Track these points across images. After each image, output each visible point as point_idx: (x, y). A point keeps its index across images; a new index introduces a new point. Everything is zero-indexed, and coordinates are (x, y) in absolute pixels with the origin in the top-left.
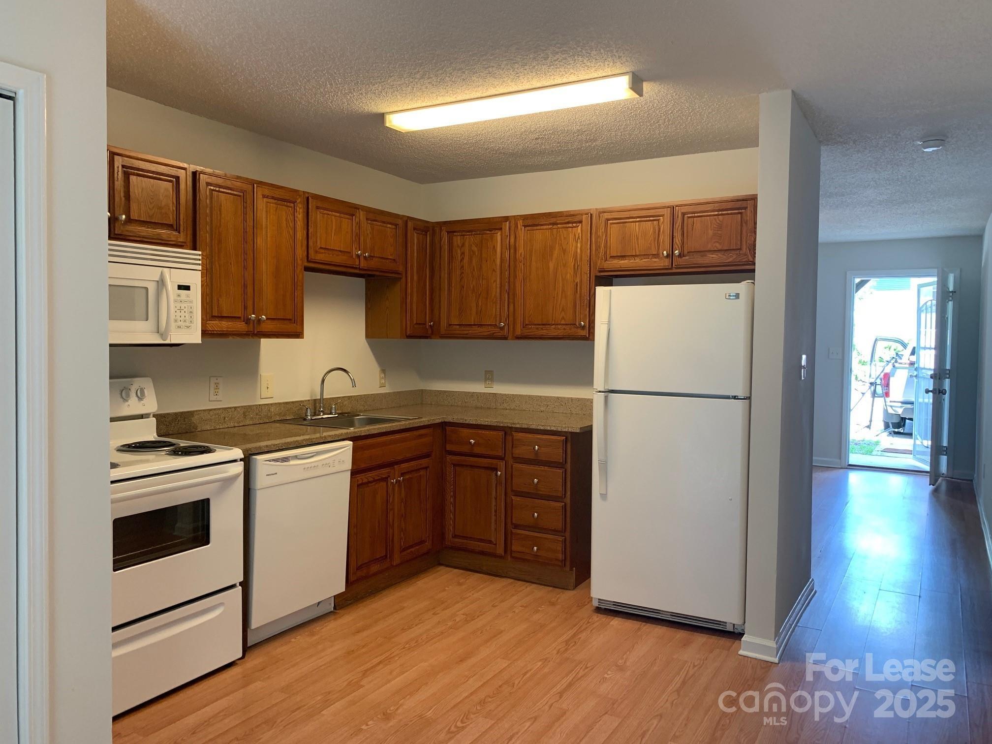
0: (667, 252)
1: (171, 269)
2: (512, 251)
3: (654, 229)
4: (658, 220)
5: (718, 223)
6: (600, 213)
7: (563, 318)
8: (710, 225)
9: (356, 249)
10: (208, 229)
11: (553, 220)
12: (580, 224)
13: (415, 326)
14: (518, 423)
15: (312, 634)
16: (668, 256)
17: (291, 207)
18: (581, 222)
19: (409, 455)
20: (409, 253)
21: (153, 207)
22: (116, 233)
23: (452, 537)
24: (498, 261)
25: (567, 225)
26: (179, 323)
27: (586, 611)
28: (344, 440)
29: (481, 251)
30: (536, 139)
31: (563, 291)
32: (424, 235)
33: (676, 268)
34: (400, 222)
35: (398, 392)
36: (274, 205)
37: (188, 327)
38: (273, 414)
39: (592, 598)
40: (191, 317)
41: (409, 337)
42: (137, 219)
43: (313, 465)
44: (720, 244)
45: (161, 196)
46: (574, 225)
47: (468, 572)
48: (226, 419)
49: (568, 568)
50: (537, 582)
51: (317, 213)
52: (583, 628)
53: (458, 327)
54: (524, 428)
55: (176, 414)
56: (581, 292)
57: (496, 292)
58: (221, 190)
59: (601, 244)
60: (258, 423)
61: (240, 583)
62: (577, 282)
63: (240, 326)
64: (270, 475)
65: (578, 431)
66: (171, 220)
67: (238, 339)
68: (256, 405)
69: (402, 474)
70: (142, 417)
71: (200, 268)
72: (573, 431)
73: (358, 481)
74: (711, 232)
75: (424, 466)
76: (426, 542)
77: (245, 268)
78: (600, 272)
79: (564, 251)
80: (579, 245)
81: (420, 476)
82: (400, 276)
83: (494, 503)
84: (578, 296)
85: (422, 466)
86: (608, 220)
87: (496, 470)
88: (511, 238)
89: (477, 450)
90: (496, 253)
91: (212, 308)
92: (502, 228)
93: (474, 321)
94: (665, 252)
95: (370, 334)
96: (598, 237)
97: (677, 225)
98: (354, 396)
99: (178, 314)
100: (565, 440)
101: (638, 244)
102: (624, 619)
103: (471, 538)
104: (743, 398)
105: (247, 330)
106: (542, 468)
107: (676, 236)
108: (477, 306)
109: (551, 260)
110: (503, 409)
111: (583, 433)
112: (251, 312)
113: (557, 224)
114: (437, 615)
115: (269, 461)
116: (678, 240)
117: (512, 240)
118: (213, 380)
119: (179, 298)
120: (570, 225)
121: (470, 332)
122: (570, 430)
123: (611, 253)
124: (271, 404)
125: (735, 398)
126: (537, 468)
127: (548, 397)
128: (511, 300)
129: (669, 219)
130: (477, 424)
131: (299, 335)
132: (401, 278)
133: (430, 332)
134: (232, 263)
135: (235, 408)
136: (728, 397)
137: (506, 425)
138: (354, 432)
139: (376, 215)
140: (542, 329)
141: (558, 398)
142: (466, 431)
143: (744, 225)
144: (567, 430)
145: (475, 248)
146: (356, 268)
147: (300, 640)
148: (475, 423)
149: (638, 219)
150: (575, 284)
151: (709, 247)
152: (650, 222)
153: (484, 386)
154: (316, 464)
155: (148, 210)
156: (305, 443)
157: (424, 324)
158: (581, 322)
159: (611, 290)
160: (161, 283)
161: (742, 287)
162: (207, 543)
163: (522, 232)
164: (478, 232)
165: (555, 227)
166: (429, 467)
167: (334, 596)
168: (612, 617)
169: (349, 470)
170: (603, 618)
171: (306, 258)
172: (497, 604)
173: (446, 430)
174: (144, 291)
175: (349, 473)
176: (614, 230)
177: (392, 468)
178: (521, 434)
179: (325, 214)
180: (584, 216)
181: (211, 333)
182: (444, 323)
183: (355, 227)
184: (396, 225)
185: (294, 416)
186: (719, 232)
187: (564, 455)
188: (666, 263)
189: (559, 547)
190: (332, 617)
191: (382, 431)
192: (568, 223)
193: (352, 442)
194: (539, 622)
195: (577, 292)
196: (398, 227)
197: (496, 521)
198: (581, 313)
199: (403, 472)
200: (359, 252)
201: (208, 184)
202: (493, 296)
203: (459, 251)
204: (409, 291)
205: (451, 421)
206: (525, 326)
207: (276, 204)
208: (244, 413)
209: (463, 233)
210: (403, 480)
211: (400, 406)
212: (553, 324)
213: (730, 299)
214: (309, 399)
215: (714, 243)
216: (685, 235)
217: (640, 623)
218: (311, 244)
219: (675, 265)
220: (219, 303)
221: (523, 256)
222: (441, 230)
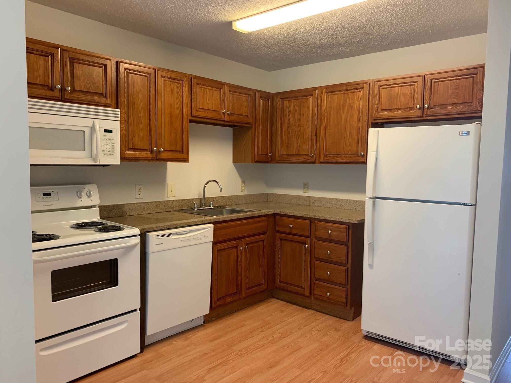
0: (419, 106)
1: (100, 120)
2: (319, 109)
3: (411, 91)
4: (414, 85)
5: (455, 85)
6: (375, 82)
7: (350, 150)
8: (450, 87)
9: (222, 109)
10: (126, 96)
11: (345, 88)
12: (362, 90)
13: (260, 156)
14: (319, 216)
15: (186, 339)
16: (420, 108)
17: (180, 83)
18: (362, 88)
19: (251, 233)
20: (257, 112)
21: (90, 83)
22: (65, 98)
23: (279, 282)
24: (310, 115)
25: (354, 91)
26: (105, 152)
27: (358, 338)
28: (209, 223)
29: (301, 110)
30: (332, 35)
31: (350, 132)
32: (267, 101)
33: (426, 116)
34: (251, 93)
35: (252, 195)
36: (169, 82)
37: (111, 155)
38: (174, 206)
39: (362, 330)
40: (113, 149)
41: (256, 162)
42: (79, 90)
43: (187, 238)
44: (457, 99)
45: (94, 76)
46: (358, 90)
47: (288, 304)
48: (145, 209)
49: (348, 308)
50: (331, 314)
51: (197, 87)
52: (353, 350)
53: (286, 156)
54: (322, 219)
55: (113, 206)
56: (362, 133)
57: (309, 134)
58: (134, 72)
59: (376, 102)
60: (165, 211)
61: (139, 308)
62: (359, 127)
63: (147, 154)
64: (158, 244)
65: (356, 223)
66: (101, 90)
67: (146, 162)
68: (164, 201)
69: (247, 244)
70: (91, 207)
71: (119, 119)
72: (353, 222)
73: (218, 248)
74: (450, 92)
75: (261, 239)
76: (263, 284)
77: (150, 120)
78: (375, 120)
79: (352, 107)
80: (361, 103)
81: (259, 245)
82: (251, 126)
83: (303, 264)
84: (360, 136)
85: (260, 240)
86: (380, 86)
87: (305, 244)
88: (319, 100)
89: (294, 231)
90: (309, 110)
91: (129, 143)
92: (313, 95)
93: (296, 153)
94: (418, 106)
95: (235, 160)
96: (373, 97)
97: (427, 88)
98: (225, 196)
99: (105, 147)
100: (348, 228)
101: (400, 101)
102: (382, 345)
103: (291, 284)
104: (470, 204)
105: (151, 157)
106: (333, 244)
107: (426, 95)
108: (297, 143)
109: (343, 114)
110: (314, 206)
111: (359, 224)
112: (154, 146)
113: (347, 90)
114: (264, 332)
115: (158, 236)
116: (427, 98)
117: (319, 102)
118: (137, 187)
119: (105, 137)
120: (356, 91)
121: (293, 159)
122: (351, 221)
123: (382, 107)
124: (173, 201)
125: (464, 204)
126: (330, 244)
127: (341, 199)
128: (318, 139)
129: (421, 84)
130: (294, 216)
131: (186, 160)
132: (252, 127)
133: (270, 159)
134: (142, 117)
135: (151, 202)
136: (459, 204)
137: (311, 217)
138: (215, 219)
139: (234, 89)
140: (336, 157)
141: (348, 200)
142: (287, 219)
143: (475, 86)
144: (349, 222)
145: (296, 108)
146: (223, 121)
147: (179, 342)
148: (293, 215)
149: (400, 85)
150: (358, 128)
151: (449, 101)
152: (408, 86)
153: (303, 192)
154: (189, 238)
155: (86, 84)
156: (182, 225)
157: (266, 155)
158: (361, 152)
159: (378, 131)
160: (93, 129)
161: (472, 127)
162: (116, 284)
163: (325, 97)
164: (299, 98)
165: (346, 92)
166: (265, 240)
167: (204, 316)
168: (375, 343)
169: (212, 241)
170: (368, 343)
171: (190, 114)
172: (301, 327)
173: (276, 217)
174: (83, 132)
175: (211, 244)
176: (384, 92)
177: (240, 240)
178: (320, 223)
179: (202, 88)
180: (365, 85)
181: (129, 159)
182: (278, 154)
183: (222, 96)
184: (249, 95)
185: (188, 208)
186: (457, 91)
187: (347, 237)
188: (419, 113)
189: (343, 294)
190: (202, 328)
191: (234, 218)
192: (354, 89)
193: (213, 225)
194: (326, 342)
195: (359, 133)
196: (250, 96)
197: (305, 275)
198: (361, 147)
199: (247, 243)
200: (224, 111)
201: (126, 69)
202: (307, 137)
203: (287, 110)
204: (257, 135)
205: (279, 213)
206: (326, 155)
207: (170, 81)
208: (156, 206)
209: (290, 99)
210: (247, 247)
211: (254, 203)
212: (344, 154)
213: (463, 135)
214: (198, 198)
215: (453, 98)
216: (432, 94)
217: (394, 349)
218: (193, 106)
219: (425, 114)
220: (133, 141)
221: (325, 111)
222: (277, 98)
